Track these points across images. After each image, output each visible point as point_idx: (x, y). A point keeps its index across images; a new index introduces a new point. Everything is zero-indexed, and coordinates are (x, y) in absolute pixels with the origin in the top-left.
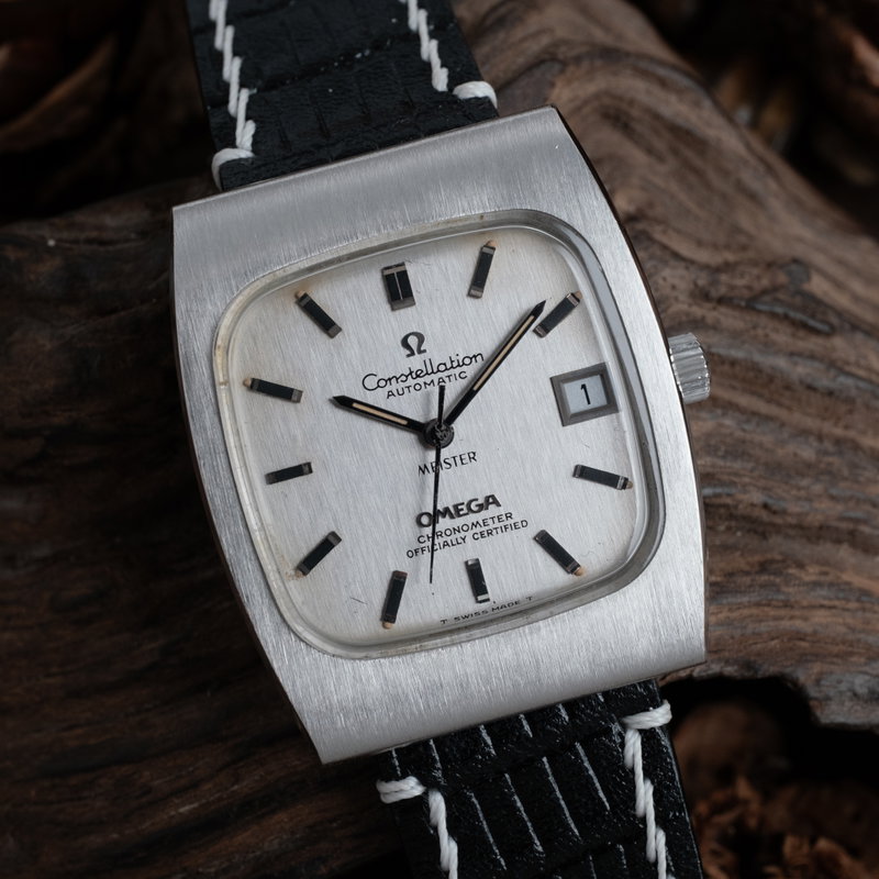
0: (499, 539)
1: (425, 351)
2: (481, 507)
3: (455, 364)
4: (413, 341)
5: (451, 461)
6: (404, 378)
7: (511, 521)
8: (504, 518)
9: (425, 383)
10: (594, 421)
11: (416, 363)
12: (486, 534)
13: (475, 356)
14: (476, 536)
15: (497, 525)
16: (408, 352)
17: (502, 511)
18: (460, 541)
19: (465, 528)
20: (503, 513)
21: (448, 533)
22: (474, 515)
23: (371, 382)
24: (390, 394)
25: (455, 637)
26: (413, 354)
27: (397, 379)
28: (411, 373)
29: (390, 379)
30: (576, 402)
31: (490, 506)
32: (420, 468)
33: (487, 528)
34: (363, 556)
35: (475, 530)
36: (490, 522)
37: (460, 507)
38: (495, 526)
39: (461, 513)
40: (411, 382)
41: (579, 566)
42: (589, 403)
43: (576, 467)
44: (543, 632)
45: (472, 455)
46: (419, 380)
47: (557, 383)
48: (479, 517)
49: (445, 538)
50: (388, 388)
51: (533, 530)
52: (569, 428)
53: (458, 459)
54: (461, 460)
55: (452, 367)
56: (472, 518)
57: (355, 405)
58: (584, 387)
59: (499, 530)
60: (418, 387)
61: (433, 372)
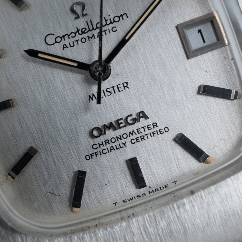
0: (150, 142)
1: (86, 15)
2: (135, 121)
3: (108, 22)
4: (78, 9)
5: (111, 90)
6: (73, 35)
7: (157, 129)
8: (152, 127)
9: (88, 37)
10: (210, 54)
11: (81, 23)
12: (140, 139)
13: (122, 16)
14: (133, 141)
15: (147, 132)
16: (74, 16)
17: (150, 122)
18: (122, 145)
19: (125, 136)
20: (151, 124)
21: (113, 140)
22: (131, 126)
23: (51, 40)
24: (65, 47)
25: (124, 214)
26: (78, 17)
27: (69, 36)
28: (78, 31)
29: (64, 36)
30: (195, 41)
31: (141, 119)
32: (90, 97)
33: (140, 135)
34: (54, 162)
35: (132, 137)
36: (142, 130)
37: (120, 122)
38: (146, 133)
39: (121, 125)
40: (78, 37)
41: (208, 156)
42: (204, 42)
43: (200, 87)
44: (188, 207)
45: (125, 85)
46: (84, 35)
47: (181, 29)
48: (134, 127)
49: (112, 144)
50: (63, 42)
51: (173, 134)
52: (192, 60)
53: (116, 88)
54: (118, 88)
55: (106, 24)
56: (129, 129)
57: (40, 55)
58: (200, 31)
59: (149, 136)
60: (84, 40)
61: (93, 29)
